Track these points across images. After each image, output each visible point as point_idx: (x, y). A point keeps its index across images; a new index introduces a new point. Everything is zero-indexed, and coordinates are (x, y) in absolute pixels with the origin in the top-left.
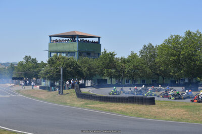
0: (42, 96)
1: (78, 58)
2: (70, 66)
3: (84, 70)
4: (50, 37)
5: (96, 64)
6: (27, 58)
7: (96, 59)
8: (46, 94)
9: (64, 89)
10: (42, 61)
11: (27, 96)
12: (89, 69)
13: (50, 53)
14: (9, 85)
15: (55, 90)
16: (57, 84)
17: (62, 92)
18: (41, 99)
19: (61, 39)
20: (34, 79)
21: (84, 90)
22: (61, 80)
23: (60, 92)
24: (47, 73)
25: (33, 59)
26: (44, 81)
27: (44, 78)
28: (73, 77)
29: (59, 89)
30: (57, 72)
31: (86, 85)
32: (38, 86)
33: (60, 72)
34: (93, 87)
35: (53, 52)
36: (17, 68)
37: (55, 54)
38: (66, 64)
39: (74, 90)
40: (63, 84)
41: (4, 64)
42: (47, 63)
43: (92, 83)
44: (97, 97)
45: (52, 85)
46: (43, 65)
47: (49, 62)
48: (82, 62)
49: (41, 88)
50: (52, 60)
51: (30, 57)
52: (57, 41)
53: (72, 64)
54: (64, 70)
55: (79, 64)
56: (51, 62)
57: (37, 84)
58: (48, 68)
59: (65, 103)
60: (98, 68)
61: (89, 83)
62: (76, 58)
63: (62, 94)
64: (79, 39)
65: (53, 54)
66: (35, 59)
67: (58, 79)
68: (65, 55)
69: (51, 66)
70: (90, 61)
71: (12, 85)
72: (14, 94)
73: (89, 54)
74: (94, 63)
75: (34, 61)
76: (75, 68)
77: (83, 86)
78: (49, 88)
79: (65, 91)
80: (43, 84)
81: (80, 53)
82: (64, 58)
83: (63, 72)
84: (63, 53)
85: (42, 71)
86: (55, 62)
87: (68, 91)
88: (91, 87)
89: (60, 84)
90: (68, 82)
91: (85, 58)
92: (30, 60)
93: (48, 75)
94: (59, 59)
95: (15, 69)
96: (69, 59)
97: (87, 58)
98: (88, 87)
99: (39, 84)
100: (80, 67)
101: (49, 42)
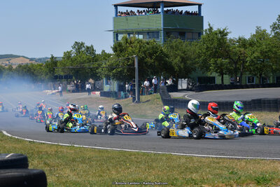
1: (165, 41)
2: (151, 55)
3: (175, 61)
4: (116, 6)
5: (194, 51)
6: (79, 46)
7: (194, 42)
8: (110, 104)
9: (142, 94)
10: (104, 51)
12: (183, 60)
13: (116, 34)
14: (49, 92)
15: (126, 97)
17: (139, 99)
19: (135, 10)
20: (91, 81)
21: (174, 95)
22: (136, 79)
23: (134, 99)
24: (111, 68)
25: (88, 48)
26: (107, 84)
27: (108, 78)
28: (156, 73)
29: (134, 95)
30: (128, 65)
31: (180, 87)
32: (98, 93)
33: (134, 65)
34: (191, 90)
35: (122, 33)
36: (61, 62)
37: (125, 35)
38: (144, 52)
39: (158, 95)
41: (40, 59)
43: (188, 84)
45: (121, 88)
46: (105, 56)
47: (115, 49)
48: (172, 47)
49: (103, 94)
50: (120, 45)
51: (82, 44)
52: (127, 14)
53: (154, 51)
54: (141, 61)
55: (165, 50)
56: (118, 48)
57: (94, 89)
58: (113, 60)
59: (145, 116)
60: (199, 57)
61: (183, 84)
62: (160, 41)
63: (139, 101)
64: (165, 9)
65: (120, 37)
66: (92, 46)
67: (130, 78)
68: (141, 37)
69: (118, 56)
70: (184, 45)
71: (54, 92)
73: (182, 34)
74: (193, 48)
75: (90, 50)
76: (159, 59)
77: (174, 88)
78: (116, 93)
79: (143, 98)
80: (106, 88)
81: (167, 33)
82: (140, 41)
84: (139, 33)
85: (104, 65)
86: (125, 49)
87: (149, 97)
88: (188, 90)
90: (146, 83)
91: (176, 41)
92: (83, 49)
93: (114, 71)
94: (131, 43)
95: (58, 64)
96: (148, 44)
97: (179, 40)
98: (182, 90)
99: (100, 89)
100: (167, 56)
101: (114, 16)
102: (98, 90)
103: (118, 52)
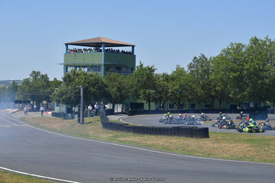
0: (55, 126)
1: (105, 74)
2: (93, 85)
3: (113, 90)
4: (67, 45)
5: (129, 82)
6: (35, 74)
7: (128, 76)
8: (60, 124)
9: (86, 116)
10: (55, 79)
11: (35, 125)
12: (119, 89)
13: (66, 67)
14: (10, 110)
15: (73, 118)
16: (76, 109)
17: (83, 120)
18: (54, 130)
19: (82, 48)
20: (45, 102)
21: (112, 118)
22: (82, 105)
23: (79, 120)
24: (62, 94)
25: (43, 76)
26: (57, 106)
27: (58, 102)
28: (97, 99)
29: (79, 117)
30: (75, 93)
31: (116, 111)
32: (50, 113)
33: (80, 93)
34: (125, 113)
35: (71, 66)
36: (21, 87)
37: (73, 68)
38: (88, 83)
39: (98, 117)
40: (84, 110)
41: (3, 82)
42: (62, 80)
43: (123, 109)
44: (130, 127)
45: (69, 111)
46: (57, 83)
47: (65, 79)
48: (110, 79)
49: (54, 114)
50: (69, 76)
51: (39, 73)
52: (75, 51)
53: (96, 83)
54: (86, 90)
55: (105, 82)
56: (68, 79)
57: (47, 109)
58: (63, 87)
59: (87, 136)
60: (132, 87)
61: (119, 109)
62: (101, 74)
63: (83, 123)
64: (106, 48)
65: (70, 69)
66: (46, 75)
67: (77, 103)
68: (86, 69)
69: (67, 85)
70: (120, 78)
71: (14, 111)
72: (17, 123)
73: (119, 68)
74: (127, 80)
75: (45, 77)
76: (100, 88)
77: (111, 112)
78: (64, 114)
79: (87, 119)
80: (57, 109)
81: (107, 68)
82: (85, 74)
83: (84, 93)
84: (84, 67)
85: (55, 92)
86: (74, 80)
87: (91, 119)
88: (122, 113)
89: (79, 110)
90: (90, 107)
91: (114, 74)
92: (39, 77)
93: (64, 97)
94: (78, 75)
95: (19, 88)
96: (91, 76)
97: (116, 74)
98: (118, 114)
99: (52, 109)
100: (106, 86)
101: (65, 52)
102: (50, 110)
103: (68, 82)
